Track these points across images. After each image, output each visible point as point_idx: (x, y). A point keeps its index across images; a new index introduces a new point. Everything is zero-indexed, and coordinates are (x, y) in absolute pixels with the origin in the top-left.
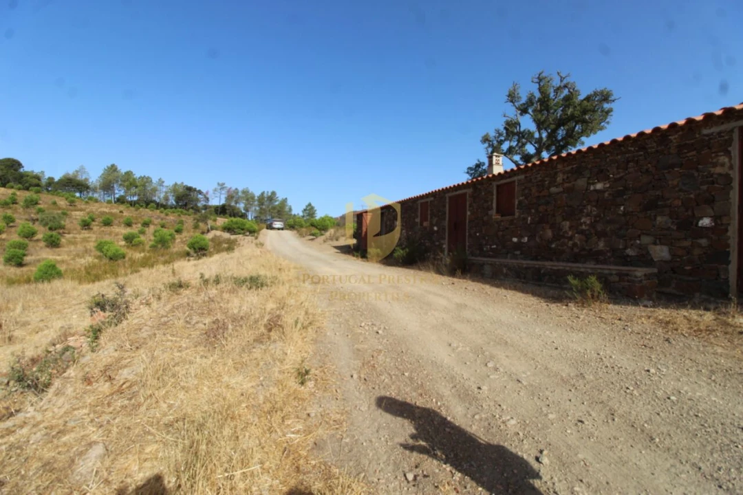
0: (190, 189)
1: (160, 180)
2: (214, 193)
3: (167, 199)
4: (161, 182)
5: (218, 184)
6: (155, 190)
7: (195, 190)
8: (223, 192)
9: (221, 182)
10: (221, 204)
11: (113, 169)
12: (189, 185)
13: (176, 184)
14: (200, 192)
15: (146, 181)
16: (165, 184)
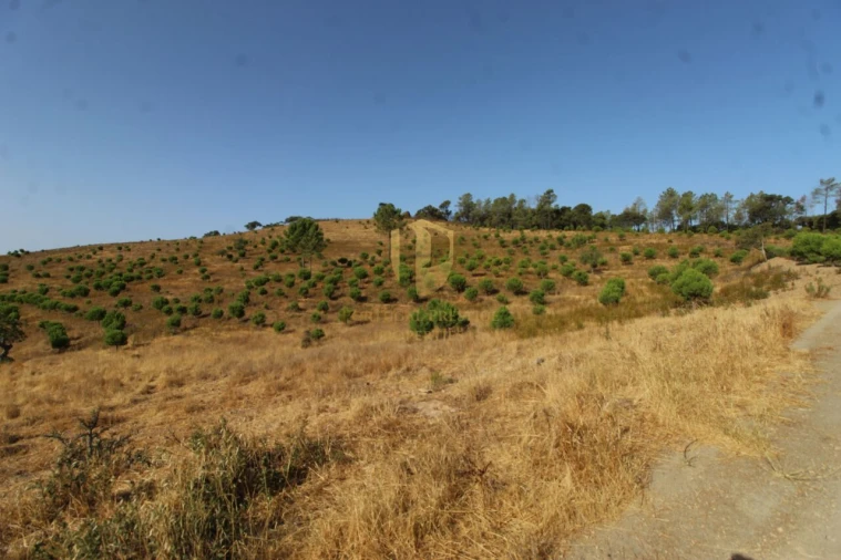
0: (771, 198)
1: (727, 195)
2: (814, 198)
3: (739, 217)
4: (728, 197)
5: (822, 182)
6: (721, 209)
7: (780, 198)
8: (831, 193)
9: (826, 178)
10: (829, 212)
11: (671, 193)
12: (769, 193)
13: (752, 196)
14: (788, 200)
15: (708, 200)
16: (733, 199)
